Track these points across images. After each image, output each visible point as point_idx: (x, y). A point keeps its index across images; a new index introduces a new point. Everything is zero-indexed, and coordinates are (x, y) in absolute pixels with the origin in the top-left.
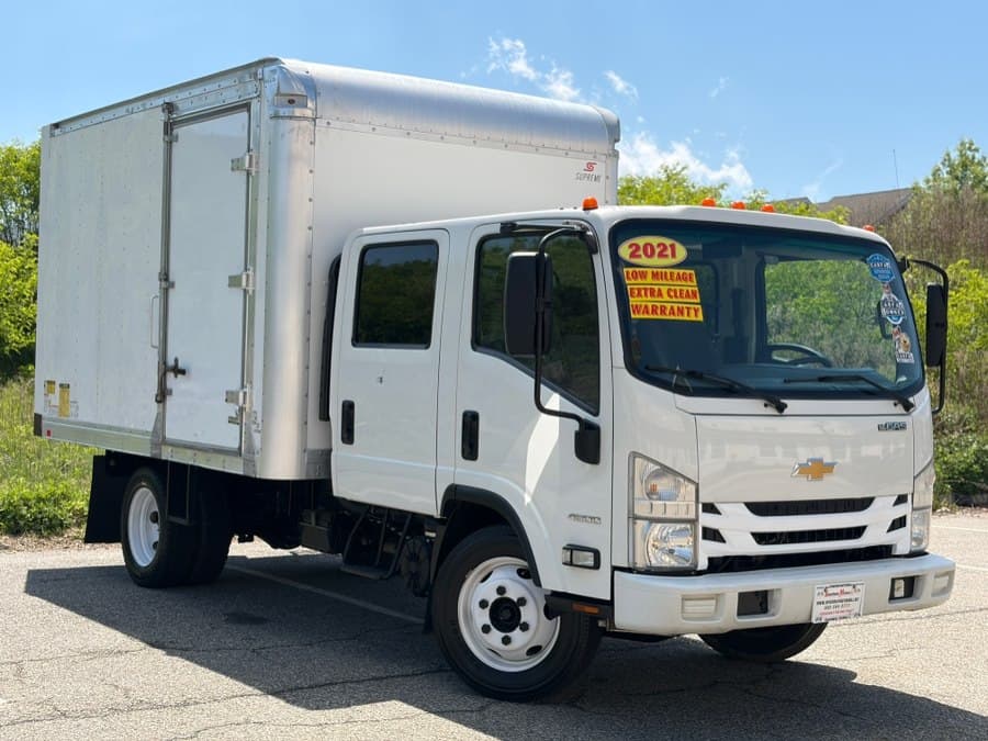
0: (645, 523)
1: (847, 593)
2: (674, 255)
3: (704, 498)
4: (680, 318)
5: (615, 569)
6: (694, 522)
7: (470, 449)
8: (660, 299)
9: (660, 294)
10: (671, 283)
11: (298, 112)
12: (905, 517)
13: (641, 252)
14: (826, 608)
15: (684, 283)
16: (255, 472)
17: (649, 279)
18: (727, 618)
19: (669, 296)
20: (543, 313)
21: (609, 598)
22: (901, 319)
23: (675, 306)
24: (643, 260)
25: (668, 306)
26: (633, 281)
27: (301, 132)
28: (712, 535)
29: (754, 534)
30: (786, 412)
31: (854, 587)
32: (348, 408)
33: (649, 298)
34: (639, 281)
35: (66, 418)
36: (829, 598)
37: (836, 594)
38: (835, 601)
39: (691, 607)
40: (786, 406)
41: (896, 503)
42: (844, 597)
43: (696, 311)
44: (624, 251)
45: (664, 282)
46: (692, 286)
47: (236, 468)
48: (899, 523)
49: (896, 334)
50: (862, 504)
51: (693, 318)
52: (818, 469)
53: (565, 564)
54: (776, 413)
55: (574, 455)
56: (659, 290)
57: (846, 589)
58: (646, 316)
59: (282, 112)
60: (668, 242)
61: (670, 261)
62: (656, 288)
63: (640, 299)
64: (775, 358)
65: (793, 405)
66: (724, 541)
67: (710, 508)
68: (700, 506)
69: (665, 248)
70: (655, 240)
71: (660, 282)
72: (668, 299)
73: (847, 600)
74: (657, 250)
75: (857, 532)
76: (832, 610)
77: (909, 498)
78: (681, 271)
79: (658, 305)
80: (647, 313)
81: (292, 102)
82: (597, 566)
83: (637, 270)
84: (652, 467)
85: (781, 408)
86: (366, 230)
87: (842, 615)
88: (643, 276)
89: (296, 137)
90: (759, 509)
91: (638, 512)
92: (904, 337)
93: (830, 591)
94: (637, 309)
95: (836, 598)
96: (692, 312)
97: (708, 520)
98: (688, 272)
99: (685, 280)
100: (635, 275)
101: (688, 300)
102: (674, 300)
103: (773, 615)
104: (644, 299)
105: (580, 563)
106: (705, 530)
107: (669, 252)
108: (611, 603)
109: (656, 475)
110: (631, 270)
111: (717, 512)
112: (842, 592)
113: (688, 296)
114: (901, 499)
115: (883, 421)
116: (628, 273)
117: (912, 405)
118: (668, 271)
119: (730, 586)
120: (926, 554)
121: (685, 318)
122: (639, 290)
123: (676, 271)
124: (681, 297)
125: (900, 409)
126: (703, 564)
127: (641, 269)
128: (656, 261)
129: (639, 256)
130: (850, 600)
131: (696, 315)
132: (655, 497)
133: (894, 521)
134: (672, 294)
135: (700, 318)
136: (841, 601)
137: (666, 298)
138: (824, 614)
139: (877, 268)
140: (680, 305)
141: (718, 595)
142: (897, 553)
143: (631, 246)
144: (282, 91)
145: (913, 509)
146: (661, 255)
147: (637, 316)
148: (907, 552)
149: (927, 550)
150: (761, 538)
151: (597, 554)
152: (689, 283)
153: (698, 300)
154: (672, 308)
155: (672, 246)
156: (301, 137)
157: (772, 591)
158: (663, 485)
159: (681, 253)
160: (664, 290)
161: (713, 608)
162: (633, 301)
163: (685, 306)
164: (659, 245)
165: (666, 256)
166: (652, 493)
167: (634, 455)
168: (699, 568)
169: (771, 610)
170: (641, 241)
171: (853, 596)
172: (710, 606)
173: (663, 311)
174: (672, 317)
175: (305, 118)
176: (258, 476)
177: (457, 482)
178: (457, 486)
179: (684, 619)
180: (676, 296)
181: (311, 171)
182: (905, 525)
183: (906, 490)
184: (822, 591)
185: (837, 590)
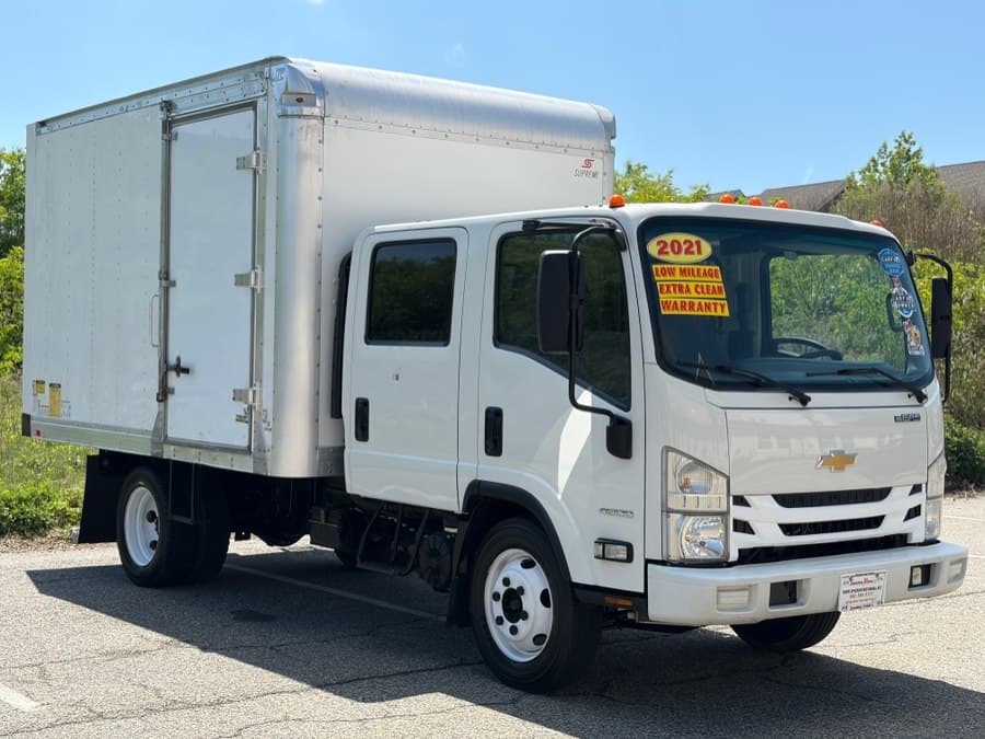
0: (679, 516)
1: (871, 582)
2: (699, 252)
3: (734, 492)
4: (708, 313)
5: (648, 562)
6: (724, 514)
7: (494, 444)
8: (688, 295)
9: (688, 290)
10: (697, 279)
11: (306, 111)
12: (919, 506)
13: (669, 249)
14: (851, 597)
15: (710, 279)
16: (266, 471)
17: (678, 276)
18: (760, 609)
19: (697, 292)
20: (577, 311)
21: (642, 591)
22: (911, 312)
23: (703, 302)
24: (671, 257)
25: (696, 301)
26: (662, 278)
27: (310, 130)
28: (743, 527)
29: (781, 526)
30: (809, 405)
31: (877, 575)
32: (362, 407)
33: (678, 295)
34: (668, 278)
35: (57, 418)
36: (855, 587)
37: (861, 583)
38: (861, 590)
39: (726, 599)
40: (809, 399)
41: (911, 493)
42: (868, 586)
43: (722, 306)
44: (653, 248)
45: (692, 278)
46: (717, 282)
47: (245, 465)
48: (914, 512)
49: (907, 327)
50: (880, 494)
51: (719, 313)
52: (841, 460)
53: (597, 557)
54: (800, 406)
55: (606, 450)
56: (687, 286)
57: (870, 578)
58: (675, 312)
59: (290, 110)
60: (694, 239)
61: (696, 258)
62: (684, 284)
63: (669, 295)
64: (781, 351)
65: (817, 398)
66: (753, 533)
67: (740, 501)
68: (731, 498)
69: (691, 245)
70: (681, 237)
71: (688, 278)
72: (697, 295)
73: (871, 589)
74: (684, 247)
75: (876, 522)
76: (856, 599)
77: (924, 486)
78: (707, 268)
79: (687, 301)
80: (677, 309)
81: (300, 100)
82: (630, 559)
83: (666, 266)
84: (685, 461)
85: (804, 401)
86: (378, 228)
87: (866, 603)
88: (672, 272)
89: (306, 136)
90: (785, 500)
91: (671, 505)
92: (914, 329)
93: (855, 579)
94: (667, 305)
95: (860, 587)
96: (719, 308)
97: (738, 513)
98: (714, 268)
99: (711, 276)
100: (664, 272)
101: (714, 296)
102: (702, 295)
103: (802, 604)
104: (673, 295)
105: (612, 557)
106: (736, 522)
107: (695, 248)
108: (645, 595)
109: (689, 469)
110: (659, 267)
111: (747, 505)
112: (866, 581)
113: (714, 292)
114: (916, 489)
115: (899, 412)
116: (657, 269)
117: (925, 397)
118: (695, 267)
119: (763, 576)
120: (938, 542)
121: (713, 313)
122: (668, 287)
123: (702, 267)
124: (708, 293)
125: (914, 401)
126: (734, 556)
127: (669, 266)
128: (683, 257)
129: (667, 253)
130: (874, 589)
131: (722, 310)
132: (688, 490)
133: (910, 511)
134: (699, 290)
135: (726, 313)
136: (865, 590)
137: (694, 294)
138: (849, 602)
139: (888, 262)
140: (708, 301)
141: (750, 586)
142: (912, 542)
143: (659, 243)
144: (290, 89)
145: (927, 498)
146: (688, 252)
147: (667, 313)
148: (922, 541)
149: (939, 539)
150: (788, 529)
151: (630, 547)
152: (715, 279)
153: (724, 296)
154: (700, 304)
155: (698, 243)
156: (309, 136)
157: (801, 581)
158: (696, 478)
159: (707, 249)
160: (692, 286)
161: (746, 598)
162: (663, 297)
163: (711, 301)
164: (686, 242)
165: (693, 253)
166: (685, 486)
167: (668, 449)
168: (730, 560)
169: (800, 600)
170: (668, 238)
171: (876, 585)
172: (743, 597)
173: (692, 306)
174: (700, 313)
175: (312, 117)
176: (269, 474)
177: (479, 478)
178: (480, 482)
179: (720, 610)
180: (703, 292)
181: (320, 170)
182: (919, 514)
183: (921, 480)
184: (847, 580)
185: (862, 579)
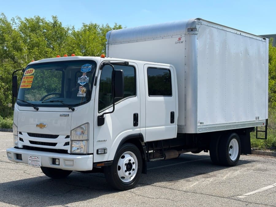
1: (36, 159)
3: (19, 131)
6: (17, 136)
10: (29, 79)
12: (69, 142)
13: (27, 73)
14: (32, 161)
22: (85, 83)
23: (27, 85)
29: (29, 141)
30: (39, 110)
31: (38, 157)
37: (33, 158)
41: (66, 138)
42: (35, 160)
43: (30, 85)
46: (32, 79)
49: (81, 88)
50: (56, 137)
56: (26, 81)
57: (36, 158)
65: (40, 109)
66: (24, 142)
67: (20, 133)
68: (19, 133)
70: (30, 69)
75: (55, 144)
76: (33, 162)
77: (70, 136)
85: (38, 109)
87: (36, 164)
90: (30, 135)
93: (32, 157)
94: (21, 86)
97: (20, 136)
103: (22, 160)
104: (23, 84)
106: (20, 138)
111: (22, 134)
114: (68, 137)
117: (74, 109)
123: (30, 76)
124: (29, 82)
127: (25, 77)
130: (37, 161)
131: (30, 87)
133: (66, 143)
136: (35, 161)
138: (31, 163)
145: (71, 140)
146: (30, 73)
147: (20, 88)
153: (32, 83)
168: (19, 147)
171: (38, 160)
174: (25, 88)
182: (69, 145)
183: (69, 134)
184: (30, 157)
185: (34, 157)
